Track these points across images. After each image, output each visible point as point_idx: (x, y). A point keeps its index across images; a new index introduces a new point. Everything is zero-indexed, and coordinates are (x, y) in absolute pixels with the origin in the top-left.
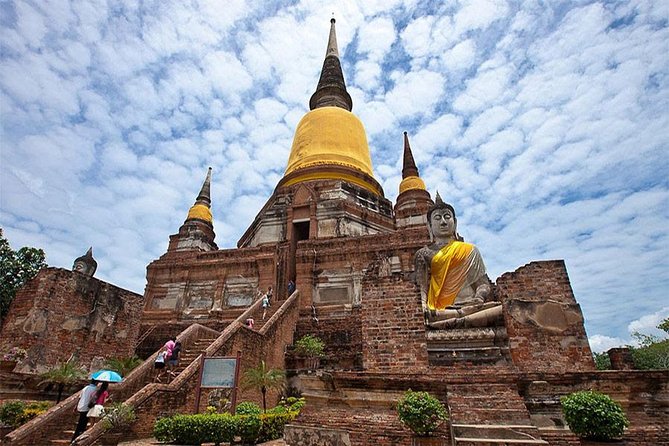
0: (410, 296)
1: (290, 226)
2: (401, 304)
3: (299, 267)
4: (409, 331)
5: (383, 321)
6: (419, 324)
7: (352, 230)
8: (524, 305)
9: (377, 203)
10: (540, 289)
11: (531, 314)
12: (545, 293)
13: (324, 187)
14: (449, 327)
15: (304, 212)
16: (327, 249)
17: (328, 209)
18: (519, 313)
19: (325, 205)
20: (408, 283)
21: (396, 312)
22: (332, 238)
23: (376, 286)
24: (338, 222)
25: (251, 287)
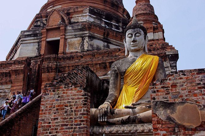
0: (78, 99)
1: (43, 44)
2: (70, 106)
3: (44, 76)
4: (74, 126)
5: (55, 119)
6: (82, 121)
7: (95, 46)
8: (167, 105)
9: (121, 24)
10: (182, 92)
11: (172, 113)
12: (186, 96)
13: (75, 12)
14: (123, 123)
15: (56, 33)
16: (68, 62)
17: (76, 30)
18: (162, 112)
19: (72, 27)
20: (78, 88)
21: (66, 112)
22: (77, 52)
23: (54, 91)
24: (83, 40)
25: (5, 92)
